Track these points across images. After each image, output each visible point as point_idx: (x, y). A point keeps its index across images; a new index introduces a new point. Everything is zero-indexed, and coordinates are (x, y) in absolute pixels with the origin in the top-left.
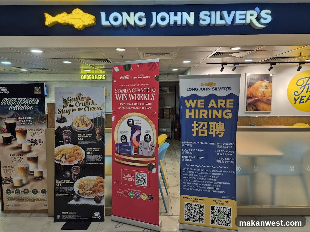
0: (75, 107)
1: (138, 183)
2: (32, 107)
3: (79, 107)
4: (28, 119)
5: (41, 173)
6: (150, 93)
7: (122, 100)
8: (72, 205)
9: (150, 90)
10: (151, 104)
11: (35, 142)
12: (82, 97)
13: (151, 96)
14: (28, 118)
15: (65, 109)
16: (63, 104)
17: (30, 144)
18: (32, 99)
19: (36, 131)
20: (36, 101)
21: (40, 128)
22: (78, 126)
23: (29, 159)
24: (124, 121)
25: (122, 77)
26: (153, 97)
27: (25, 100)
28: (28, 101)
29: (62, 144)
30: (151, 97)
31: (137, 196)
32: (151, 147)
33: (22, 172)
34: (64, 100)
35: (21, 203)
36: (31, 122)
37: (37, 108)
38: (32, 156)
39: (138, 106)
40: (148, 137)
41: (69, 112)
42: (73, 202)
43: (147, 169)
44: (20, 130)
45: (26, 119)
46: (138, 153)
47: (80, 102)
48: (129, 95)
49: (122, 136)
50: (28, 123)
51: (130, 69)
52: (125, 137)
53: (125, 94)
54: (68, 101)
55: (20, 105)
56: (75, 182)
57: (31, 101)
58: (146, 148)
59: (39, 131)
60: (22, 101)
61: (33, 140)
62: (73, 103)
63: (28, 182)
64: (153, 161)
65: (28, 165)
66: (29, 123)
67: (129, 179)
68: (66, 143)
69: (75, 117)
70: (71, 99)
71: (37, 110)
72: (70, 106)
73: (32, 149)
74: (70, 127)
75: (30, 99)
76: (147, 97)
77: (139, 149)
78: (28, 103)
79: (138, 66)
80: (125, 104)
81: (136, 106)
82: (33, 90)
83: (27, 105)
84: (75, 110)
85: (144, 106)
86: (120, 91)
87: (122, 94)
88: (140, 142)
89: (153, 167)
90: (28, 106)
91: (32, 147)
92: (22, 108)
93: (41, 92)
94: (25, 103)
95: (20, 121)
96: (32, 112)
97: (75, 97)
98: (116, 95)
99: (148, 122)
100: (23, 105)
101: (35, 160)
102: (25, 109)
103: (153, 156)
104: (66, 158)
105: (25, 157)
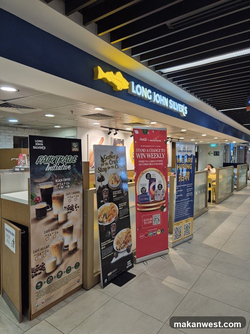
0: (110, 166)
1: (155, 223)
2: (70, 166)
3: (112, 165)
4: (66, 182)
5: (76, 243)
6: (161, 153)
7: (142, 158)
8: (114, 263)
9: (161, 150)
10: (162, 161)
11: (71, 208)
12: (113, 155)
13: (161, 154)
14: (66, 180)
15: (103, 167)
16: (101, 163)
17: (66, 211)
18: (70, 157)
19: (73, 195)
20: (74, 159)
21: (77, 190)
22: (112, 184)
23: (65, 231)
24: (143, 176)
25: (141, 139)
26: (163, 156)
27: (63, 158)
28: (66, 159)
29: (103, 203)
30: (162, 156)
31: (154, 234)
32: (163, 193)
33: (56, 251)
34: (102, 158)
35: (53, 294)
36: (68, 185)
37: (75, 167)
38: (68, 227)
39: (154, 163)
40: (160, 186)
41: (105, 170)
42: (114, 260)
43: (160, 210)
44: (58, 196)
45: (64, 182)
46: (154, 199)
47: (113, 160)
48: (147, 154)
49: (142, 188)
50: (66, 187)
51: (147, 133)
52: (144, 189)
53: (144, 153)
54: (104, 159)
55: (58, 165)
56: (114, 239)
57: (69, 160)
58: (159, 195)
59: (75, 195)
60: (60, 160)
61: (70, 207)
62: (108, 161)
63: (62, 261)
64: (164, 203)
65: (63, 240)
66: (67, 185)
67: (148, 222)
68: (105, 202)
69: (110, 175)
70: (106, 157)
71: (75, 169)
72: (107, 164)
73: (68, 218)
74: (107, 185)
75: (68, 156)
76: (159, 155)
77: (155, 196)
78: (66, 162)
79: (153, 131)
80: (143, 161)
81: (152, 163)
82: (71, 147)
83: (66, 164)
84: (110, 168)
85: (157, 163)
86: (139, 150)
87: (141, 153)
88: (155, 191)
89: (164, 207)
90: (67, 166)
91: (68, 215)
92: (60, 168)
93: (78, 148)
94: (64, 161)
95: (58, 184)
96: (70, 173)
97: (109, 156)
98: (137, 154)
99: (160, 174)
100: (61, 164)
101: (70, 230)
102: (63, 169)
103: (164, 199)
104: (106, 218)
105: (60, 230)
